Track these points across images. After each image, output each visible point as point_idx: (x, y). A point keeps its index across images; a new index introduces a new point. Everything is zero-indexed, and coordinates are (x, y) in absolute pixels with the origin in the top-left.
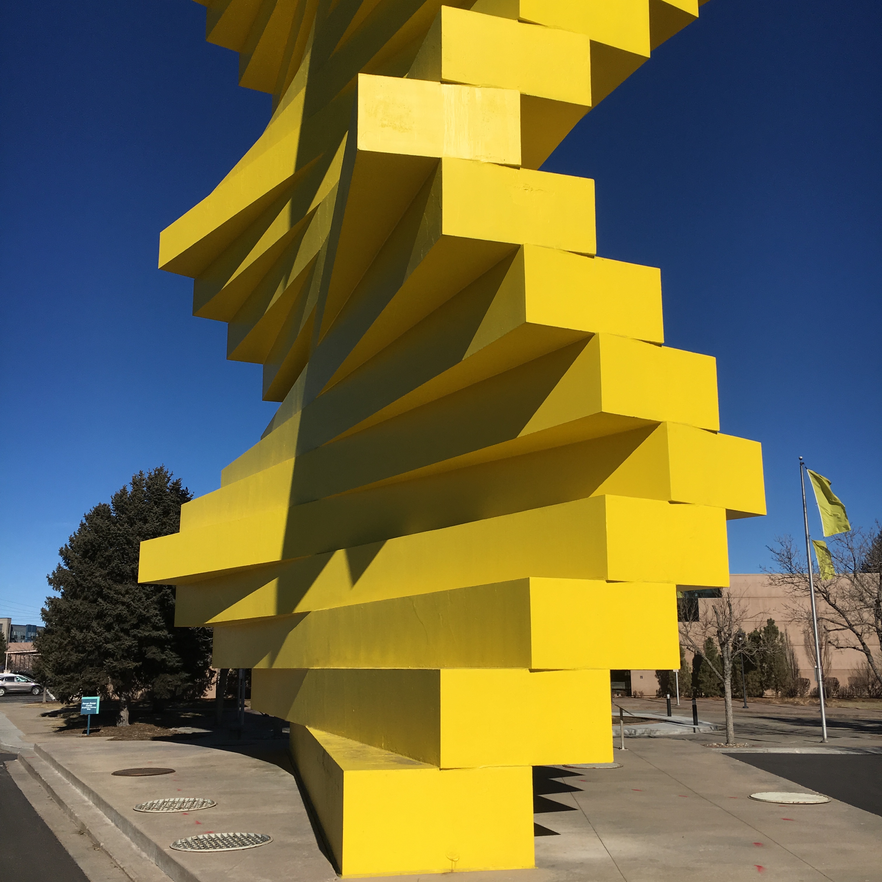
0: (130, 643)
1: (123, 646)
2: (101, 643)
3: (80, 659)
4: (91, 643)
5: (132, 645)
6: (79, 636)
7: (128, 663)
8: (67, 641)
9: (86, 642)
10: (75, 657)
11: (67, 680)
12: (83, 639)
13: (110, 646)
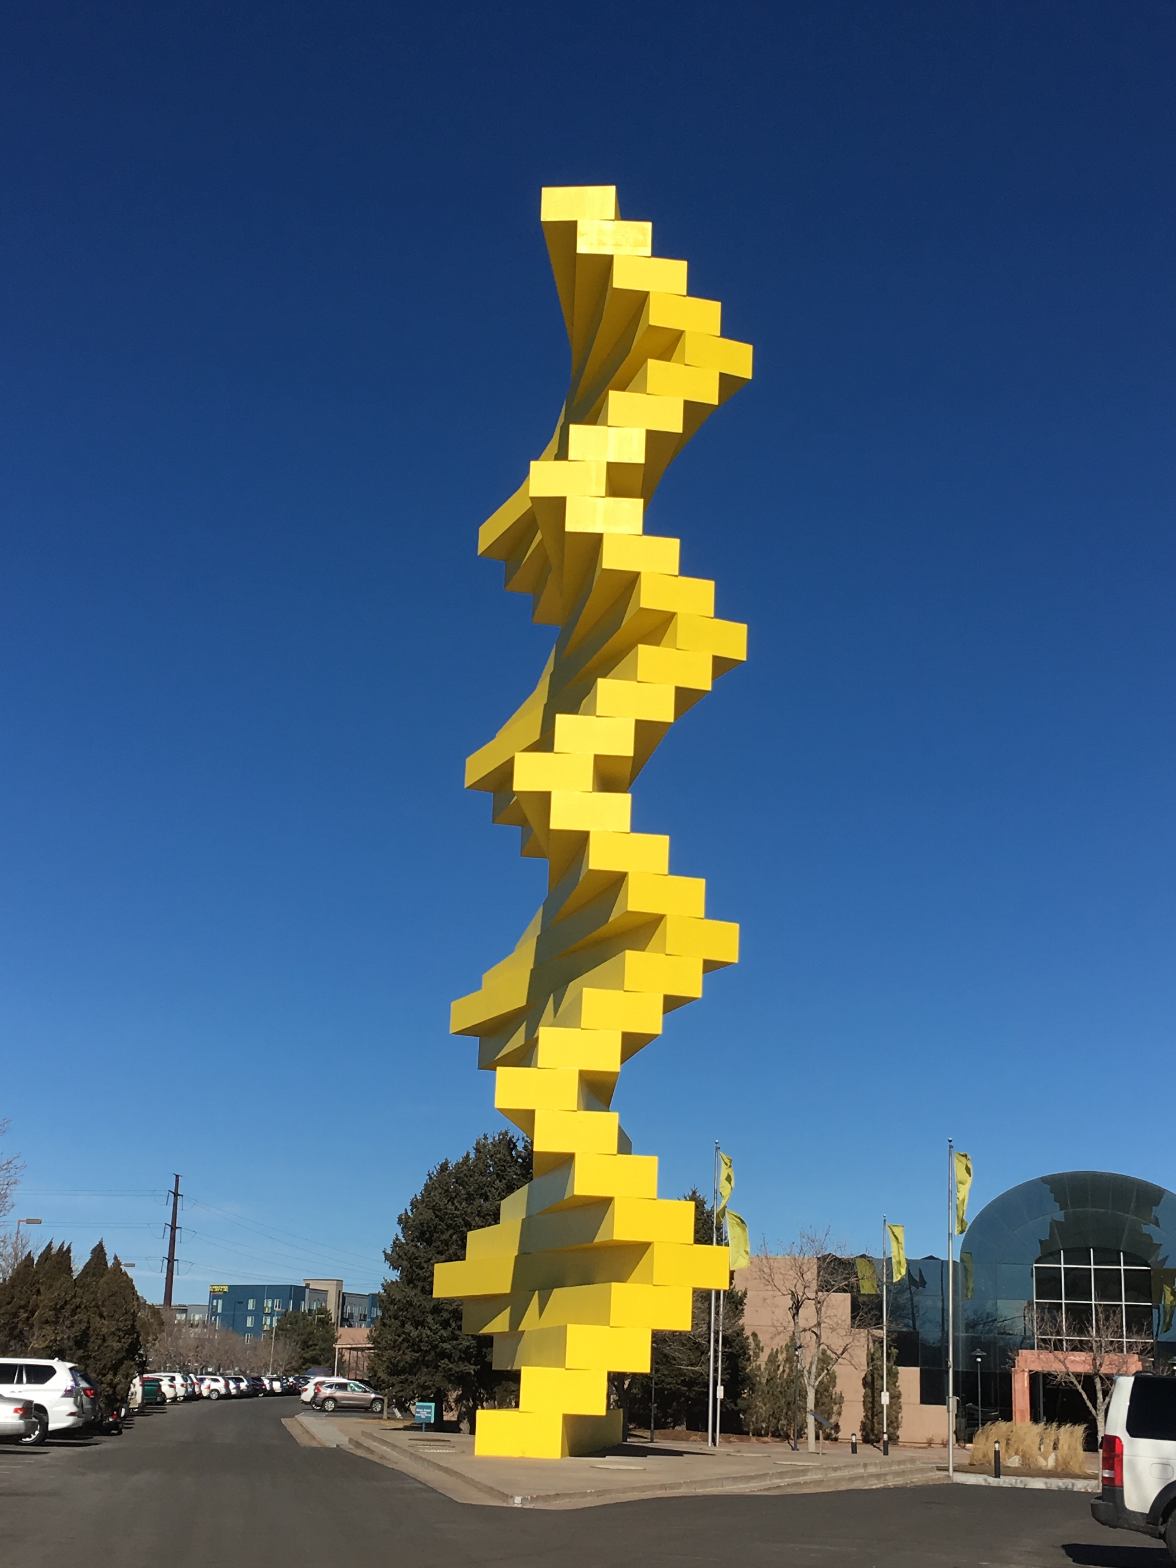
0: (468, 1344)
1: (460, 1346)
2: (437, 1342)
3: (414, 1360)
4: (427, 1342)
5: (470, 1346)
6: (414, 1334)
7: (465, 1366)
8: (402, 1338)
9: (421, 1341)
10: (409, 1356)
11: (401, 1382)
12: (418, 1337)
13: (446, 1346)
